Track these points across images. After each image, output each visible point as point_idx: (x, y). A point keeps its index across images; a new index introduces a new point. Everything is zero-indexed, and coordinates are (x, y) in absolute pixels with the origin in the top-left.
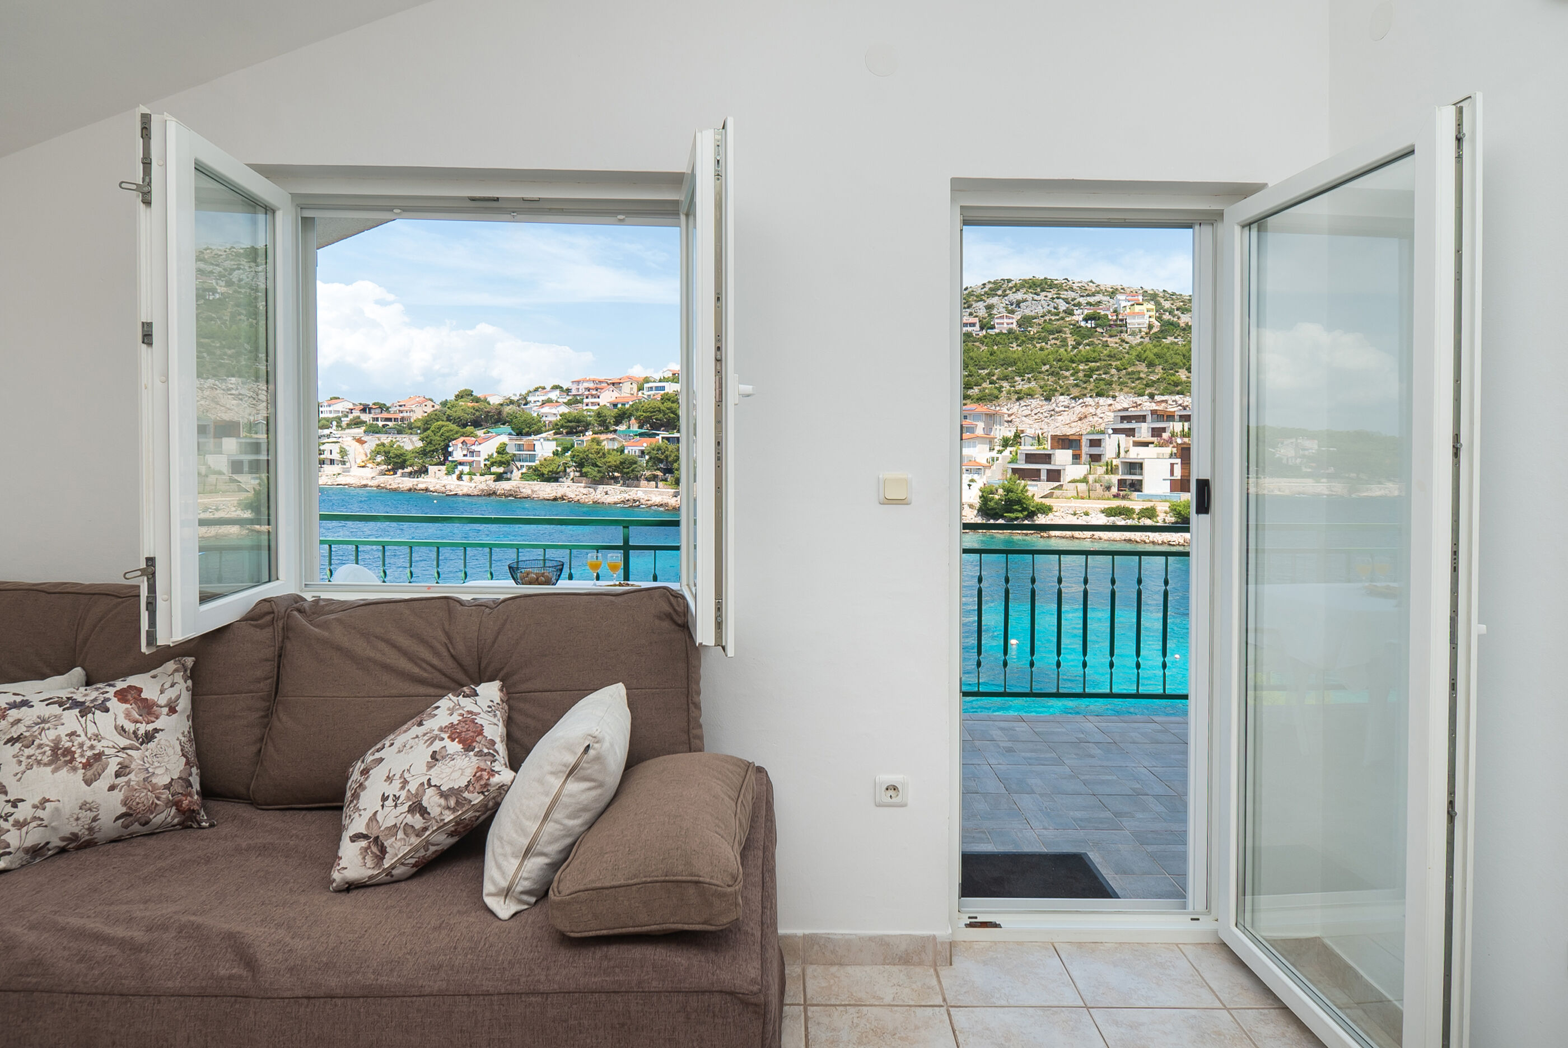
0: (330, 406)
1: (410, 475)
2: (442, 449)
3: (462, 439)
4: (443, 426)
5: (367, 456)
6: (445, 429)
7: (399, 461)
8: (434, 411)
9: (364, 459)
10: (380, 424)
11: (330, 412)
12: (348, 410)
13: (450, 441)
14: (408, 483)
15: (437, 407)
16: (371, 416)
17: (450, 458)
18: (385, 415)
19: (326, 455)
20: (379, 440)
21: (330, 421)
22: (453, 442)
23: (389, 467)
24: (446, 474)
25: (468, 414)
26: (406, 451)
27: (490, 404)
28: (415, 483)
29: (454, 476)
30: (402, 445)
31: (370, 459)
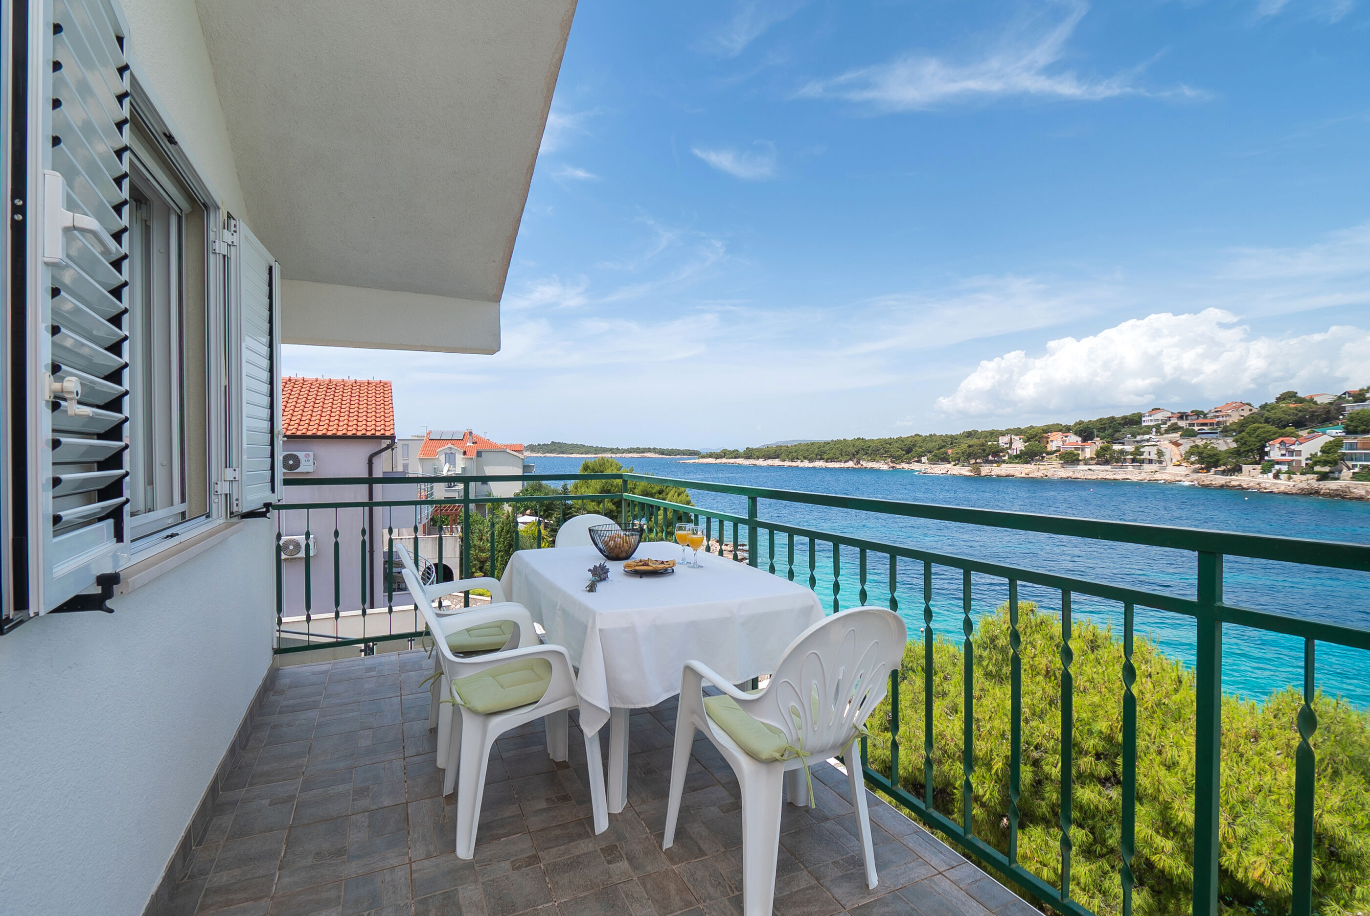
0: (1151, 416)
1: (1223, 473)
2: (1258, 450)
3: (1280, 439)
4: (1259, 428)
5: (1181, 456)
6: (1261, 430)
7: (1212, 460)
8: (1251, 414)
9: (1180, 458)
10: (1196, 428)
11: (1151, 421)
12: (1166, 418)
13: (1266, 442)
14: (1220, 480)
15: (1254, 410)
16: (1188, 422)
17: (1266, 458)
18: (1201, 421)
19: (1146, 456)
20: (1194, 442)
21: (1150, 428)
22: (1271, 442)
23: (1203, 466)
24: (1261, 473)
25: (1289, 415)
26: (1220, 451)
27: (1317, 404)
28: (1228, 480)
29: (1271, 475)
30: (1215, 446)
31: (1184, 459)
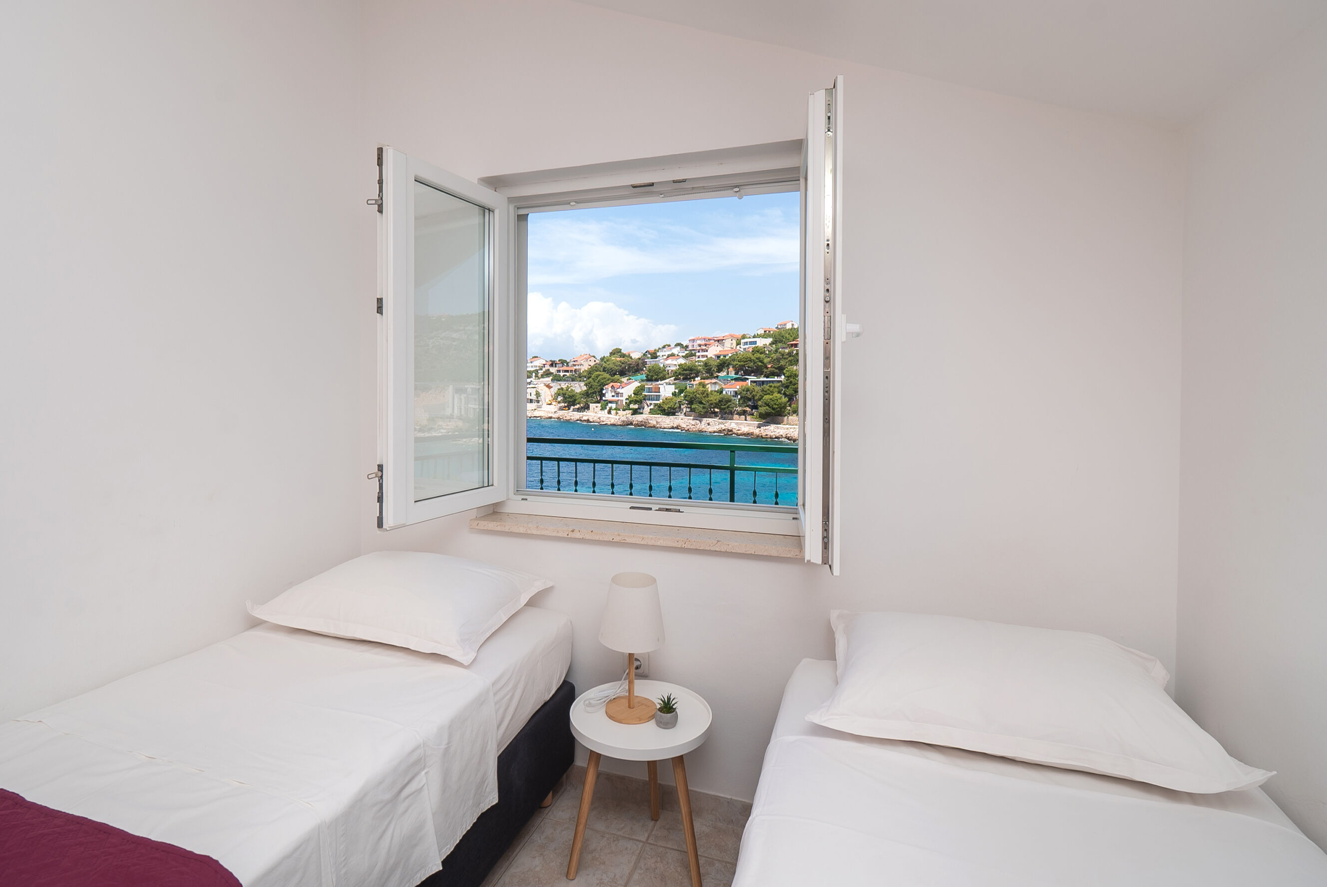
0: (532, 362)
1: (579, 410)
2: (599, 392)
3: (612, 384)
4: (599, 375)
5: (552, 397)
7: (571, 400)
8: (595, 364)
9: (551, 399)
10: (562, 374)
11: (532, 366)
12: (542, 365)
13: (604, 386)
14: (576, 416)
15: (597, 361)
16: (557, 369)
18: (565, 368)
19: (528, 396)
20: (560, 385)
21: (531, 372)
22: (606, 386)
23: (566, 405)
24: (601, 409)
26: (577, 393)
27: (632, 359)
28: (581, 416)
29: (606, 411)
30: (574, 389)
31: (554, 399)
